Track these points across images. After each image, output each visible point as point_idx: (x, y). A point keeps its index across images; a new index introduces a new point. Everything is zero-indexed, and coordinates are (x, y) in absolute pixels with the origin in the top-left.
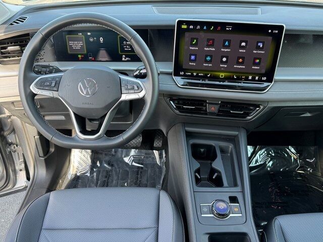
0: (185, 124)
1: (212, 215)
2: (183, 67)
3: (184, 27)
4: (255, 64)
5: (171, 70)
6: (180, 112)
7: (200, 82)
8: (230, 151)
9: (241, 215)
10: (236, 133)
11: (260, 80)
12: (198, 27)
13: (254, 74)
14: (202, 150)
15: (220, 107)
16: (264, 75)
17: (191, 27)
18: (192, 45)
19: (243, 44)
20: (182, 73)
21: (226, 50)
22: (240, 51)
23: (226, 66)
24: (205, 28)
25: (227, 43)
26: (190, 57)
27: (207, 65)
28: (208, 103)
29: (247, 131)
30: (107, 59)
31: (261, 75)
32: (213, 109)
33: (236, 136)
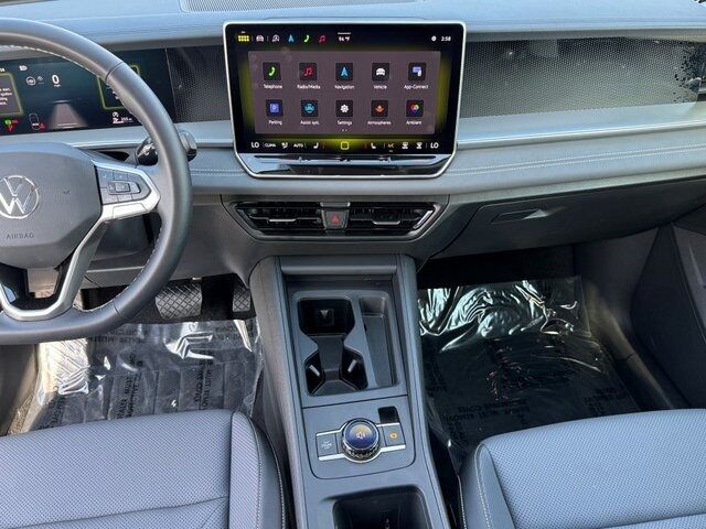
0: (280, 258)
1: (342, 456)
2: (257, 132)
3: (244, 38)
4: (412, 115)
5: (231, 139)
6: (265, 232)
7: (299, 162)
8: (383, 309)
9: (403, 447)
10: (393, 268)
11: (426, 150)
12: (276, 38)
13: (413, 137)
14: (325, 312)
15: (351, 214)
16: (433, 138)
17: (260, 38)
18: (269, 80)
19: (381, 71)
20: (256, 145)
21: (344, 88)
22: (376, 87)
23: (350, 123)
24: (291, 39)
25: (344, 72)
26: (268, 108)
27: (309, 123)
28: (324, 208)
29: (417, 262)
30: (76, 124)
31: (428, 139)
32: (335, 219)
33: (393, 275)
